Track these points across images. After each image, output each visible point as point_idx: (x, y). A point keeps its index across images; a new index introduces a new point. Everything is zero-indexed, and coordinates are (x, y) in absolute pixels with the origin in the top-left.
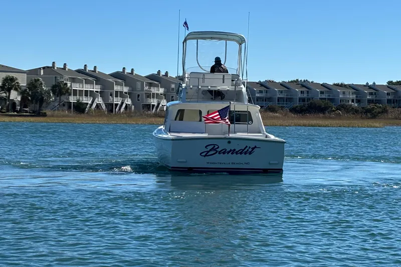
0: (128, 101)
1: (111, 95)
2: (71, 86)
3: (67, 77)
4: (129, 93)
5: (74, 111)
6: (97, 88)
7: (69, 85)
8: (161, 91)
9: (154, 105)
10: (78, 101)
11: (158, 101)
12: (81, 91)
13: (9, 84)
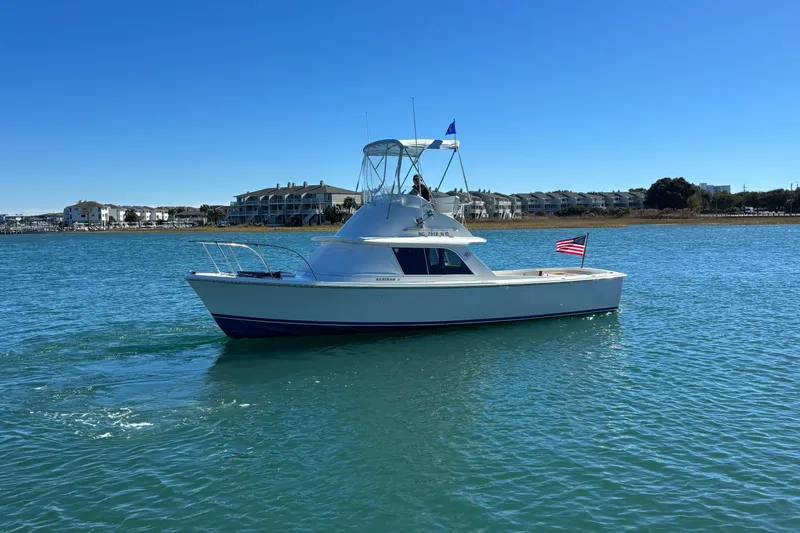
13: (349, 203)
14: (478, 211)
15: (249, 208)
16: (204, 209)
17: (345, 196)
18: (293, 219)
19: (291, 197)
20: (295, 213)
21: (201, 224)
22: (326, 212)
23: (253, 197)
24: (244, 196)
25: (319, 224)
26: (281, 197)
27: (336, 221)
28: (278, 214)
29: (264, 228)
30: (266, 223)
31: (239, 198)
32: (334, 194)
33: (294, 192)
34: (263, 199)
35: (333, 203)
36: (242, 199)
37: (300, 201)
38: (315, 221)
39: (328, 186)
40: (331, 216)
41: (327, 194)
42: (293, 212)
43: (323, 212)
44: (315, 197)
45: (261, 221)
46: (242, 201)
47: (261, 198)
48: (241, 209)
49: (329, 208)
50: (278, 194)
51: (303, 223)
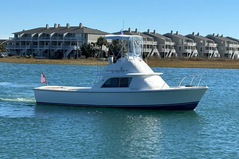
0: (174, 51)
1: (163, 47)
4: (175, 46)
6: (155, 43)
8: (194, 44)
9: (190, 53)
11: (192, 51)
12: (145, 45)
13: (101, 41)
14: (189, 51)
15: (24, 43)
17: (98, 36)
18: (56, 53)
19: (56, 35)
20: (58, 49)
22: (82, 49)
23: (27, 34)
24: (20, 33)
25: (76, 58)
26: (48, 35)
27: (90, 56)
28: (45, 49)
29: (32, 60)
30: (35, 55)
31: (16, 35)
32: (89, 34)
33: (59, 31)
34: (34, 36)
35: (88, 41)
36: (18, 35)
37: (62, 39)
38: (73, 55)
39: (86, 28)
40: (87, 52)
41: (84, 33)
42: (57, 47)
43: (80, 48)
44: (74, 36)
45: (31, 54)
46: (18, 37)
47: (33, 35)
48: (17, 44)
49: (85, 45)
50: (46, 33)
51: (64, 57)
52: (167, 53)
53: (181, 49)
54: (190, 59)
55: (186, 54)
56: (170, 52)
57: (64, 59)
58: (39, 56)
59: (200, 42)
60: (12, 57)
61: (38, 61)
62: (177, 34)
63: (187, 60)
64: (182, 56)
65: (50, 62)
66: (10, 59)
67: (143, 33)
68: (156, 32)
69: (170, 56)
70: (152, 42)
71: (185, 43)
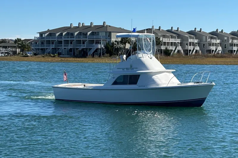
0: (198, 48)
1: (187, 44)
2: (162, 40)
3: (160, 34)
4: (198, 43)
5: (164, 55)
6: (178, 41)
7: (161, 39)
8: (218, 41)
9: (214, 50)
10: (166, 48)
11: (216, 48)
12: (168, 43)
13: (125, 40)
14: (213, 48)
15: (48, 42)
16: (17, 41)
17: (122, 34)
18: (80, 52)
19: (80, 34)
20: (82, 47)
21: (15, 53)
22: (106, 47)
23: (51, 33)
24: (45, 32)
25: (100, 56)
26: (72, 34)
27: (114, 54)
28: (69, 48)
29: (57, 59)
30: (59, 54)
31: (41, 34)
32: (113, 32)
33: (83, 30)
34: (59, 36)
35: (112, 39)
36: (43, 35)
37: (86, 37)
38: (97, 53)
39: (110, 26)
40: (111, 50)
41: (108, 32)
42: (81, 46)
43: (104, 47)
44: (98, 35)
45: (56, 52)
46: (43, 36)
47: (57, 34)
48: (42, 43)
49: (109, 43)
50: (71, 32)
51: (88, 55)
52: (191, 50)
53: (205, 46)
54: (214, 56)
55: (210, 51)
56: (194, 49)
57: (89, 58)
58: (64, 55)
59: (224, 38)
60: (37, 56)
61: (62, 60)
62: (200, 31)
63: (210, 57)
64: (206, 54)
65: (74, 60)
66: (35, 58)
67: (166, 31)
68: (179, 30)
69: (194, 53)
70: (175, 40)
71: (209, 40)
